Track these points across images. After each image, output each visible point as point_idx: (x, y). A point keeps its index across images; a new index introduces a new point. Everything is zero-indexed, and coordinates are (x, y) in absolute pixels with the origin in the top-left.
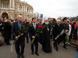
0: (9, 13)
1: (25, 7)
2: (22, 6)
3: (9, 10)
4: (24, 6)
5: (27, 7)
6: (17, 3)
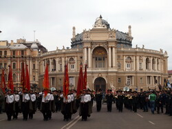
0: (107, 77)
1: (140, 59)
2: (133, 58)
3: (107, 73)
4: (138, 58)
5: (144, 59)
6: (121, 55)
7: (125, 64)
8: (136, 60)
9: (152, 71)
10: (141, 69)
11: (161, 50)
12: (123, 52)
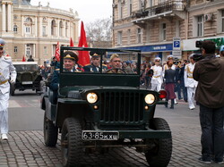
1: (44, 22)
2: (35, 20)
4: (41, 19)
5: (50, 21)
6: (19, 14)
7: (24, 28)
8: (38, 22)
9: (58, 37)
10: (44, 35)
11: (71, 10)
12: (22, 11)
